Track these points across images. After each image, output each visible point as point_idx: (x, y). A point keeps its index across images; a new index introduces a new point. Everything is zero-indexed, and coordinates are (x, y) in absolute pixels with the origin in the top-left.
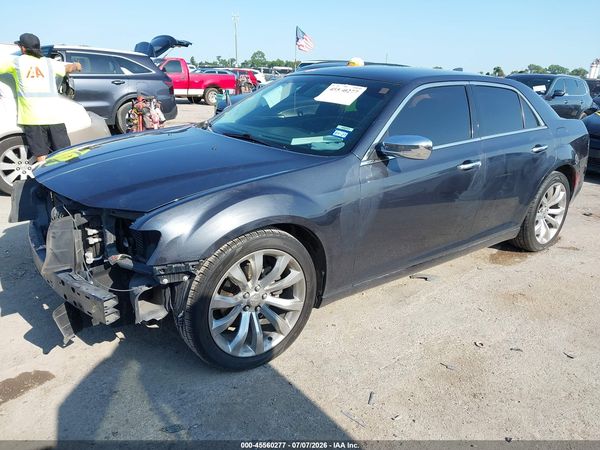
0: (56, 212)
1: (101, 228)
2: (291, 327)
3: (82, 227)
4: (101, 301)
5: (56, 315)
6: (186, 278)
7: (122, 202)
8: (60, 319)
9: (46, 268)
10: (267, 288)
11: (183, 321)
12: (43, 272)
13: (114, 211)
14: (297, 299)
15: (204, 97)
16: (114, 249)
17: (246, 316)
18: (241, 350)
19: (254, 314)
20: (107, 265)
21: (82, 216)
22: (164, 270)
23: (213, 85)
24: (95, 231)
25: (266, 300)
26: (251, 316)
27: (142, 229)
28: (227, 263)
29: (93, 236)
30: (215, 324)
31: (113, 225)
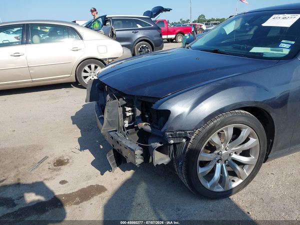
0: (109, 97)
1: (134, 107)
2: (247, 175)
3: (123, 106)
4: (133, 151)
5: (109, 156)
6: (184, 140)
7: (147, 92)
8: (110, 158)
9: (104, 129)
10: (234, 149)
11: (182, 167)
12: (102, 132)
13: (141, 97)
14: (253, 157)
15: (175, 39)
16: (140, 119)
17: (218, 166)
18: (216, 187)
19: (224, 165)
20: (137, 128)
21: (123, 100)
22: (171, 135)
23: (180, 32)
24: (130, 109)
25: (232, 156)
26: (222, 166)
27: (159, 109)
28: (210, 132)
29: (129, 111)
30: (201, 170)
31: (140, 105)
